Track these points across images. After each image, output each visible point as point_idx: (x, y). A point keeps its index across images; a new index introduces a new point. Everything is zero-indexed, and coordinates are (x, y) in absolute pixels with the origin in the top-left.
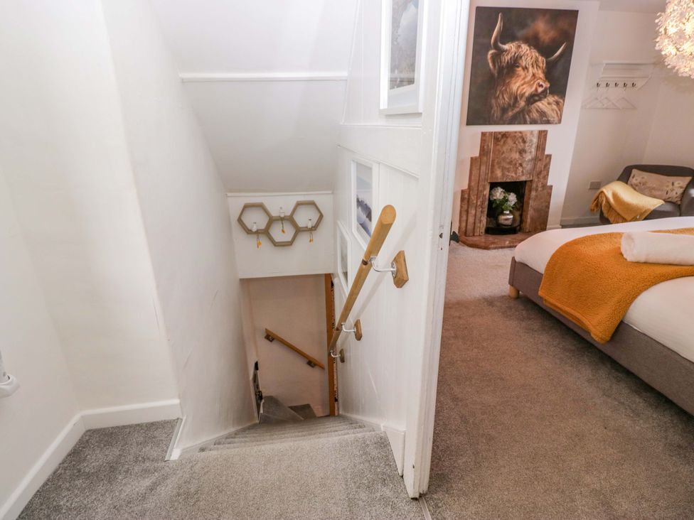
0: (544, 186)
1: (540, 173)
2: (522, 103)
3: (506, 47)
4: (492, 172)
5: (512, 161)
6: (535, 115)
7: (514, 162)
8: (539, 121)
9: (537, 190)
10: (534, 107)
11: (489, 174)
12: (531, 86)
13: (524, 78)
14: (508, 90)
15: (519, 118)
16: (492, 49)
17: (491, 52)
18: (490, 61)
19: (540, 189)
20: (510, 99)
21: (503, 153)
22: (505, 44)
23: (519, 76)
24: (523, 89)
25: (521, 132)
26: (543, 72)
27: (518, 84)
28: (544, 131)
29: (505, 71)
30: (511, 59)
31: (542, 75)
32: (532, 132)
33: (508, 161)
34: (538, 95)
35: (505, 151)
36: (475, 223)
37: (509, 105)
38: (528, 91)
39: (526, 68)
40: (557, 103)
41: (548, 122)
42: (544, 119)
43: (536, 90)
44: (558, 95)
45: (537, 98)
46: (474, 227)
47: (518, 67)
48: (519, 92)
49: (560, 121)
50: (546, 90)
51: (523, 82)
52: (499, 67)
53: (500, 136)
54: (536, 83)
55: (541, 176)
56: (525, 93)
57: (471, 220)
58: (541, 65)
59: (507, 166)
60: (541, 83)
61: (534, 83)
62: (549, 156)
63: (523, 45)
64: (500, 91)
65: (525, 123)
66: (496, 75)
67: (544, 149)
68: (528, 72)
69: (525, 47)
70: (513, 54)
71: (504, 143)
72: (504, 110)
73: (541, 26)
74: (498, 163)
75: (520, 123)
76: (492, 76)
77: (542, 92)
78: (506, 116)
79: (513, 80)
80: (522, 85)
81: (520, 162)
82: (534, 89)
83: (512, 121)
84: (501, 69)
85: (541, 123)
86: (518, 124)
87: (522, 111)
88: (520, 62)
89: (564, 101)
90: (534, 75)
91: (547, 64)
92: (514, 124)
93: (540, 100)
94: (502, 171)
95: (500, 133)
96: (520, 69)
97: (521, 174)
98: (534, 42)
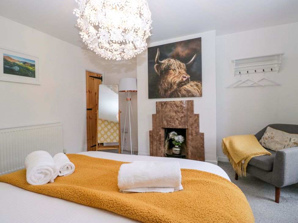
0: (197, 133)
1: (192, 125)
2: (175, 87)
3: (163, 62)
4: (162, 122)
5: (171, 117)
6: (184, 92)
7: (173, 118)
8: (187, 96)
9: (192, 135)
10: (183, 88)
11: (161, 123)
12: (179, 78)
13: (174, 75)
14: (166, 81)
15: (174, 94)
16: (156, 64)
17: (155, 65)
18: (155, 69)
19: (194, 135)
20: (168, 85)
21: (166, 112)
22: (162, 61)
23: (171, 74)
24: (175, 80)
25: (174, 102)
26: (185, 70)
27: (171, 78)
28: (190, 101)
29: (164, 72)
30: (166, 66)
31: (184, 72)
32: (181, 102)
33: (169, 116)
34: (184, 82)
35: (167, 111)
36: (157, 149)
37: (168, 88)
38: (178, 80)
39: (175, 69)
40: (197, 85)
41: (193, 96)
42: (190, 94)
43: (182, 79)
44: (196, 81)
45: (184, 84)
46: (157, 152)
47: (170, 70)
48: (172, 82)
49: (201, 95)
50: (188, 79)
51: (174, 76)
52: (160, 71)
53: (163, 104)
54: (182, 76)
55: (194, 127)
56: (176, 82)
57: (155, 147)
58: (183, 67)
59: (169, 120)
60: (184, 76)
61: (180, 76)
62: (198, 115)
63: (171, 60)
64: (163, 82)
65: (178, 97)
66: (159, 74)
67: (193, 111)
68: (176, 71)
69: (172, 61)
70: (167, 64)
71: (166, 107)
72: (166, 91)
73: (180, 50)
74: (165, 117)
75: (175, 97)
76: (157, 75)
77: (186, 80)
78: (167, 94)
79: (169, 76)
80: (174, 78)
81: (176, 117)
82: (181, 79)
83: (171, 96)
84: (161, 72)
85: (189, 97)
86: (174, 97)
87: (176, 91)
88: (171, 67)
89: (201, 84)
90: (179, 72)
91: (186, 66)
92: (172, 97)
93: (185, 84)
94: (167, 122)
95: (163, 102)
96: (171, 70)
97: (178, 124)
98: (177, 57)
